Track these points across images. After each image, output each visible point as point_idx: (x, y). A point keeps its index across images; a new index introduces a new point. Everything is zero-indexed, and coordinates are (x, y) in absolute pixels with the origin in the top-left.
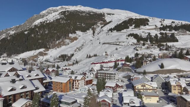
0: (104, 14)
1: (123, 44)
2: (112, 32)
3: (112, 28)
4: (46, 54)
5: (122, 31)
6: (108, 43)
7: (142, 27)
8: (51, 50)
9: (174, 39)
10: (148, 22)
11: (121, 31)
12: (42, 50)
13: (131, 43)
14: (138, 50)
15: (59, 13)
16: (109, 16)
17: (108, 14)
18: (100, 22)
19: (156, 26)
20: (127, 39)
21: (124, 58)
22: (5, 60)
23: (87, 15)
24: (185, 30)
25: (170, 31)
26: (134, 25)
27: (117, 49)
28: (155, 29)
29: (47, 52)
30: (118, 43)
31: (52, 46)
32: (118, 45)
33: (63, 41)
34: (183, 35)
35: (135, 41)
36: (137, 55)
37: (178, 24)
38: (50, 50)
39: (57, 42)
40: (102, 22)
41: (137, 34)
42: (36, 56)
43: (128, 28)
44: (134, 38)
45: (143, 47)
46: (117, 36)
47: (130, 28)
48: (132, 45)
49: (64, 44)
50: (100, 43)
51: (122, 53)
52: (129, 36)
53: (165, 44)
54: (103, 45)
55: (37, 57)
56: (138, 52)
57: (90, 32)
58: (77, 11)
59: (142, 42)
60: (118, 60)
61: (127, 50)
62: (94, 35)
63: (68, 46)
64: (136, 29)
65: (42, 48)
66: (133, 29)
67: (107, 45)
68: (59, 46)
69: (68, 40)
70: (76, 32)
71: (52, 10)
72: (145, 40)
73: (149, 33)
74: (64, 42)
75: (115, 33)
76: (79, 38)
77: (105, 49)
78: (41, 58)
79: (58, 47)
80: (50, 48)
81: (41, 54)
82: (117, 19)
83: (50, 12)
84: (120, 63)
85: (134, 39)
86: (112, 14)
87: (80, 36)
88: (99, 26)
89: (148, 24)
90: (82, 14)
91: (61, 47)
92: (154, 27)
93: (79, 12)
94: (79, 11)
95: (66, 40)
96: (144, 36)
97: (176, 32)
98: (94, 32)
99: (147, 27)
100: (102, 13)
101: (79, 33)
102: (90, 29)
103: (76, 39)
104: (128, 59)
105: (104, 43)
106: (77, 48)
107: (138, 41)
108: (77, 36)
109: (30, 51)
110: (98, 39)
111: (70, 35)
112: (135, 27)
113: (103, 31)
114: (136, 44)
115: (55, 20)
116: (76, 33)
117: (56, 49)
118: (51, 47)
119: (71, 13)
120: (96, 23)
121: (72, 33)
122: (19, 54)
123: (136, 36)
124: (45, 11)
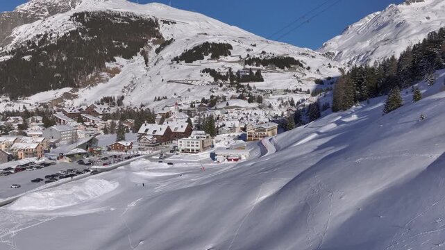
0: (156, 21)
1: (197, 83)
2: (178, 62)
3: (177, 57)
4: (76, 97)
5: (194, 63)
6: (176, 82)
7: (222, 58)
8: (82, 89)
9: (258, 78)
10: (230, 50)
11: (191, 62)
12: (67, 90)
13: (206, 83)
14: (213, 92)
15: (71, 17)
16: (166, 25)
17: (165, 22)
18: (152, 39)
19: (240, 57)
20: (202, 76)
21: (200, 101)
22: (10, 105)
23: (125, 22)
24: (274, 66)
25: (257, 65)
26: (210, 54)
27: (189, 90)
28: (239, 62)
29: (76, 94)
30: (190, 82)
31: (83, 83)
32: (191, 84)
33: (97, 75)
34: (271, 72)
35: (212, 80)
36: (212, 97)
37: (269, 56)
38: (80, 90)
39: (89, 76)
40: (155, 38)
41: (214, 70)
42: (61, 99)
43: (202, 58)
44: (210, 74)
45: (220, 89)
46: (186, 70)
47: (206, 58)
48: (207, 84)
49: (101, 81)
50: (163, 80)
51: (196, 95)
52: (203, 71)
53: (245, 84)
54: (169, 84)
55: (62, 101)
56: (214, 94)
57: (139, 59)
58: (104, 13)
59: (220, 81)
60: (194, 103)
61: (202, 91)
62: (147, 66)
63: (108, 83)
64: (213, 61)
65: (67, 86)
66: (210, 61)
67: (175, 84)
68: (93, 83)
69: (106, 74)
70: (116, 58)
71: (44, 4)
72: (224, 78)
73: (230, 69)
74: (100, 78)
75: (183, 65)
76: (122, 69)
77: (173, 90)
78: (68, 102)
79: (92, 86)
80: (79, 87)
81: (67, 96)
82: (181, 33)
83: (40, 8)
84: (196, 105)
85: (210, 76)
86: (172, 23)
87: (122, 66)
88: (151, 48)
89: (230, 54)
90: (114, 19)
91: (96, 85)
92: (238, 59)
93: (109, 15)
94: (108, 12)
95: (103, 74)
96: (224, 72)
97: (264, 68)
98: (147, 61)
99: (229, 58)
100: (152, 18)
101: (120, 60)
102: (138, 54)
103: (116, 71)
104: (204, 101)
105: (169, 81)
106: (125, 87)
107: (216, 80)
108: (118, 66)
109: (46, 92)
110: (158, 74)
111: (107, 64)
112: (213, 58)
113: (162, 59)
114: (212, 84)
115: (68, 33)
116: (115, 61)
117: (89, 88)
118: (80, 85)
119: (93, 17)
120: (146, 41)
121: (109, 62)
122: (29, 96)
123: (212, 73)
124: (27, 4)
